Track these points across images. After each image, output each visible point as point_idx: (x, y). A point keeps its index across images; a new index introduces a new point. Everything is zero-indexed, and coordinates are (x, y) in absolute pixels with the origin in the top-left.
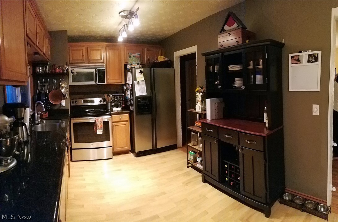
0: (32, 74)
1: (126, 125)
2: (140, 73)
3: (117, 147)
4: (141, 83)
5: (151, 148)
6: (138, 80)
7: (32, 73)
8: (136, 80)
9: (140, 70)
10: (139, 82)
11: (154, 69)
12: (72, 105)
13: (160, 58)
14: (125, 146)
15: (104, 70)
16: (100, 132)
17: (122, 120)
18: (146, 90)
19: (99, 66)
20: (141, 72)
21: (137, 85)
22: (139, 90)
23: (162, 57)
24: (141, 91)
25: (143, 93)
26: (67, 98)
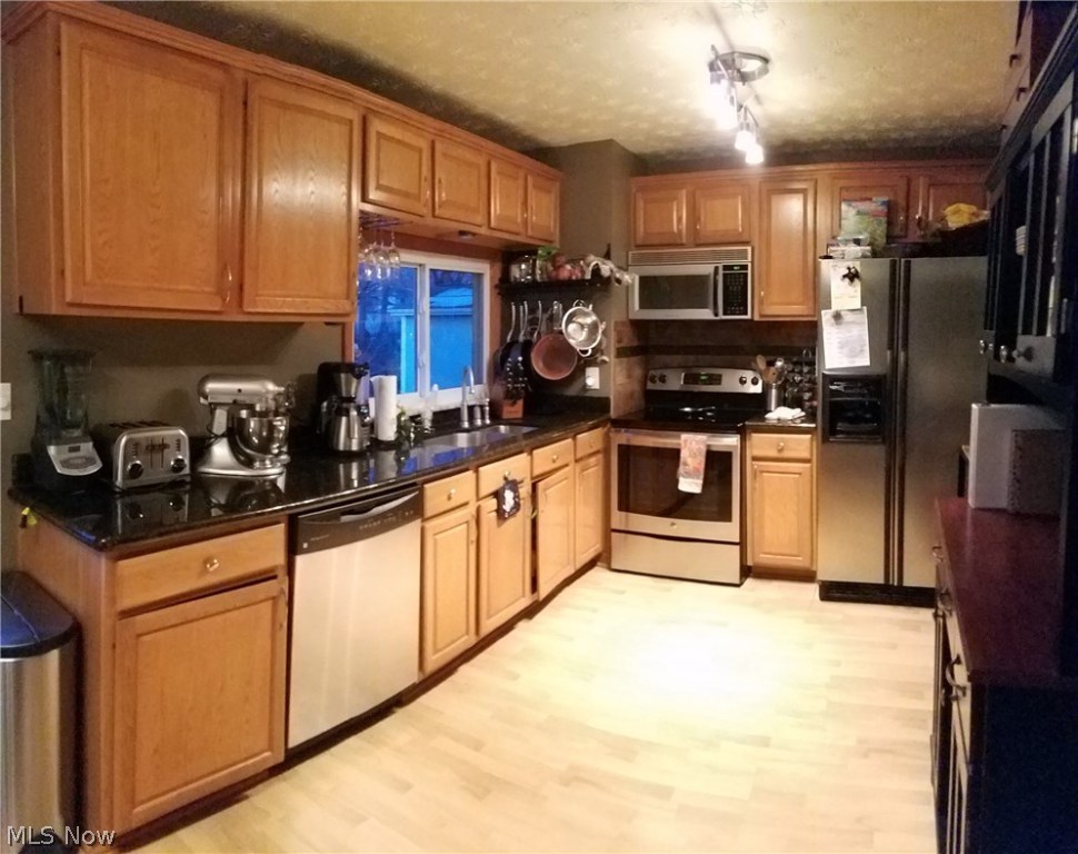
0: (496, 287)
1: (800, 474)
2: (847, 280)
3: (767, 550)
4: (848, 317)
5: (881, 581)
6: (836, 306)
7: (497, 282)
8: (830, 308)
9: (849, 269)
10: (842, 313)
11: (908, 263)
12: (650, 386)
13: (956, 212)
14: (796, 552)
15: (745, 267)
16: (690, 484)
17: (787, 454)
18: (867, 348)
19: (730, 255)
20: (852, 276)
21: (832, 325)
22: (841, 348)
23: (963, 207)
24: (846, 350)
25: (856, 359)
26: (604, 362)
